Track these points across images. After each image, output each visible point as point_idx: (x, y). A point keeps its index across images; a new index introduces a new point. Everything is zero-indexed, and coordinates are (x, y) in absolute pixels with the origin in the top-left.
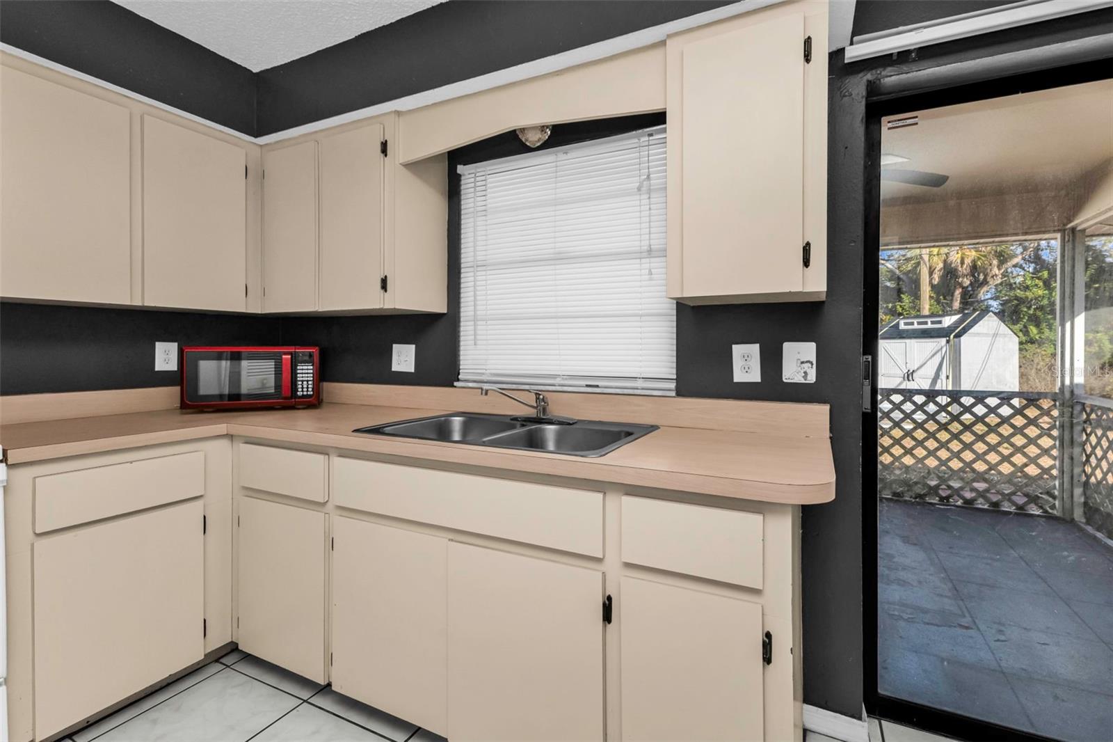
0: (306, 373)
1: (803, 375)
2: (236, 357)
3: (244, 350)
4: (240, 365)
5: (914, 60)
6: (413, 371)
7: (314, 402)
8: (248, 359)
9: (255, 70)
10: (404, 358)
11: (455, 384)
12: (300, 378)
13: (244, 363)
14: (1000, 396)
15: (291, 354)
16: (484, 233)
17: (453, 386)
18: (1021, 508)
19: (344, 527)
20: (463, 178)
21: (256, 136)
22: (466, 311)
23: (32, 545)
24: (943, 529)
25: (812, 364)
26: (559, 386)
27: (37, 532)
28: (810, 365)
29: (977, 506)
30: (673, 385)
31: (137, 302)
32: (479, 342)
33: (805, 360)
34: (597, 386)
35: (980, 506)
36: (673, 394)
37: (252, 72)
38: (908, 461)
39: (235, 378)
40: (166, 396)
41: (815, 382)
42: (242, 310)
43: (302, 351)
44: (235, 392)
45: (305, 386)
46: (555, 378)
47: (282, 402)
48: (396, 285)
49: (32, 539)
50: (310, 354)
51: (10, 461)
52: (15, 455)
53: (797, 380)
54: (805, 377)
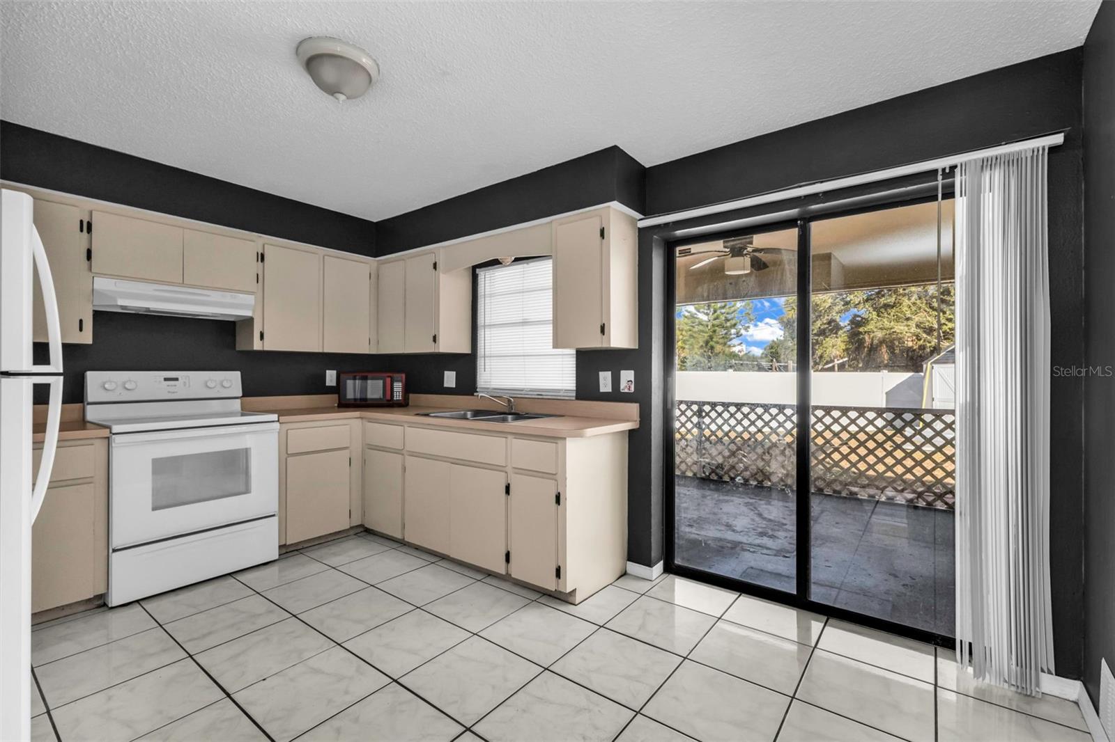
0: (398, 387)
2: (365, 378)
3: (370, 375)
4: (367, 383)
6: (454, 386)
7: (403, 405)
8: (372, 379)
10: (450, 379)
11: (475, 394)
12: (395, 389)
13: (369, 382)
14: (913, 412)
15: (391, 377)
17: (473, 395)
18: (929, 504)
19: (410, 461)
20: (479, 276)
21: (375, 257)
22: (480, 352)
23: (286, 459)
24: (844, 513)
26: (526, 395)
27: (289, 453)
28: (631, 383)
29: (896, 502)
30: (574, 394)
31: (321, 350)
32: (486, 370)
33: (629, 380)
34: (541, 395)
35: (899, 502)
36: (574, 398)
38: (845, 464)
39: (364, 390)
40: (332, 399)
41: (634, 392)
42: (367, 352)
43: (396, 376)
44: (364, 397)
45: (398, 395)
46: (522, 390)
47: (387, 404)
48: (441, 339)
49: (286, 456)
50: (402, 377)
51: (280, 421)
52: (283, 419)
53: (626, 391)
54: (629, 389)
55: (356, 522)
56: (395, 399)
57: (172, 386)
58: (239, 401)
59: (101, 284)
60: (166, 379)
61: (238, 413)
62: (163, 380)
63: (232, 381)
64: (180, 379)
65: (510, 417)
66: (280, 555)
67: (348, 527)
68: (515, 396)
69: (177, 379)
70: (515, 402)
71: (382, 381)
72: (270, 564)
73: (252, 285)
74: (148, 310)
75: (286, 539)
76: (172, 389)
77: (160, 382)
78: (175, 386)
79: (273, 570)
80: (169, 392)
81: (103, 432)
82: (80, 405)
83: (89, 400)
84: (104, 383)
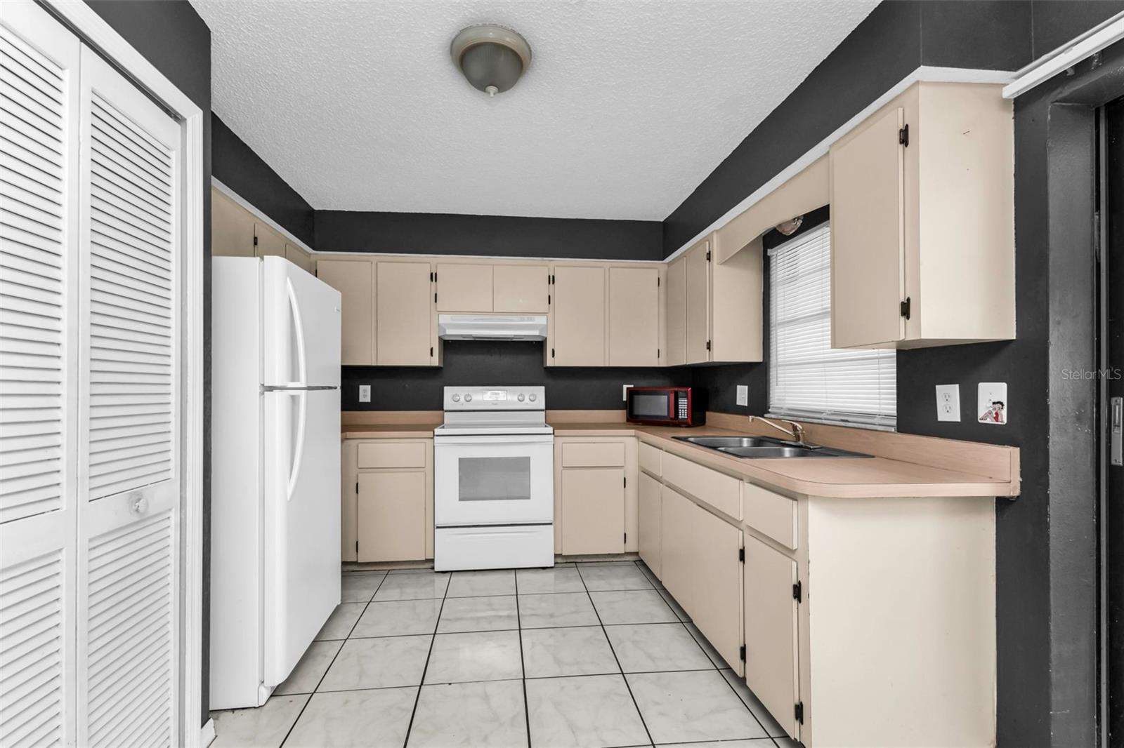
0: (684, 403)
1: (995, 415)
3: (657, 390)
5: (1097, 67)
6: (747, 405)
7: (690, 423)
8: (658, 395)
9: (662, 220)
10: (742, 395)
11: (767, 415)
12: (680, 407)
15: (676, 392)
16: (782, 298)
20: (771, 258)
21: (663, 260)
22: (773, 359)
23: (562, 472)
25: (1003, 405)
26: (825, 419)
27: (563, 466)
28: (1000, 406)
30: (894, 423)
31: (607, 365)
32: (779, 383)
33: (996, 401)
34: (847, 421)
36: (895, 430)
37: (660, 222)
40: (619, 415)
41: (1006, 424)
42: (656, 365)
43: (680, 390)
45: (684, 413)
46: (822, 413)
47: (671, 422)
48: (715, 346)
49: (560, 469)
50: (686, 392)
51: (556, 434)
52: (558, 432)
53: (989, 421)
54: (996, 418)
55: (632, 547)
56: (680, 417)
58: (544, 413)
59: (444, 319)
61: (542, 423)
63: (536, 396)
65: (787, 450)
66: (555, 563)
67: (623, 552)
68: (801, 419)
70: (802, 430)
71: (666, 397)
72: (548, 570)
73: (544, 306)
75: (562, 550)
79: (549, 576)
80: (493, 404)
81: (430, 434)
82: (441, 412)
83: (445, 408)
84: (453, 396)
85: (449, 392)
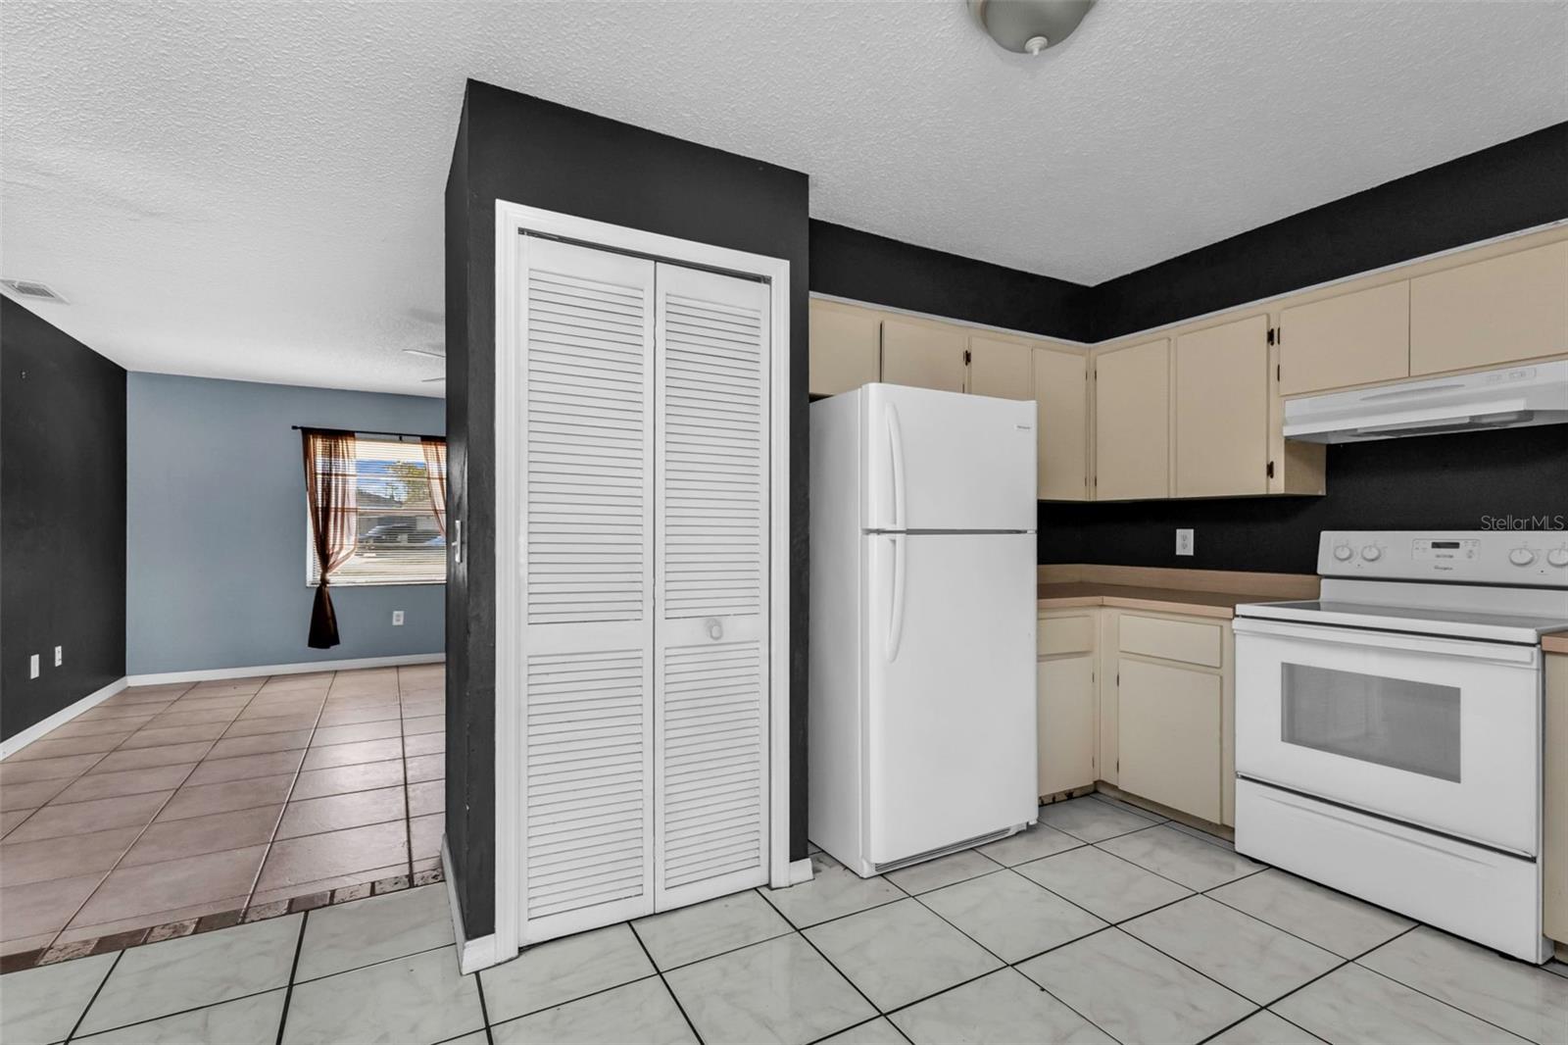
57: (1445, 556)
60: (1436, 545)
62: (1430, 545)
64: (1462, 543)
69: (1456, 545)
74: (1353, 432)
76: (1443, 563)
77: (1424, 549)
78: (1451, 557)
80: (1436, 568)
81: (1227, 611)
82: (1314, 577)
83: (1320, 571)
84: (1336, 548)
85: (1329, 540)
